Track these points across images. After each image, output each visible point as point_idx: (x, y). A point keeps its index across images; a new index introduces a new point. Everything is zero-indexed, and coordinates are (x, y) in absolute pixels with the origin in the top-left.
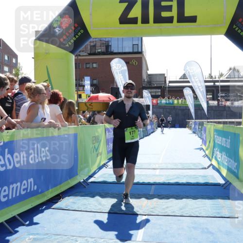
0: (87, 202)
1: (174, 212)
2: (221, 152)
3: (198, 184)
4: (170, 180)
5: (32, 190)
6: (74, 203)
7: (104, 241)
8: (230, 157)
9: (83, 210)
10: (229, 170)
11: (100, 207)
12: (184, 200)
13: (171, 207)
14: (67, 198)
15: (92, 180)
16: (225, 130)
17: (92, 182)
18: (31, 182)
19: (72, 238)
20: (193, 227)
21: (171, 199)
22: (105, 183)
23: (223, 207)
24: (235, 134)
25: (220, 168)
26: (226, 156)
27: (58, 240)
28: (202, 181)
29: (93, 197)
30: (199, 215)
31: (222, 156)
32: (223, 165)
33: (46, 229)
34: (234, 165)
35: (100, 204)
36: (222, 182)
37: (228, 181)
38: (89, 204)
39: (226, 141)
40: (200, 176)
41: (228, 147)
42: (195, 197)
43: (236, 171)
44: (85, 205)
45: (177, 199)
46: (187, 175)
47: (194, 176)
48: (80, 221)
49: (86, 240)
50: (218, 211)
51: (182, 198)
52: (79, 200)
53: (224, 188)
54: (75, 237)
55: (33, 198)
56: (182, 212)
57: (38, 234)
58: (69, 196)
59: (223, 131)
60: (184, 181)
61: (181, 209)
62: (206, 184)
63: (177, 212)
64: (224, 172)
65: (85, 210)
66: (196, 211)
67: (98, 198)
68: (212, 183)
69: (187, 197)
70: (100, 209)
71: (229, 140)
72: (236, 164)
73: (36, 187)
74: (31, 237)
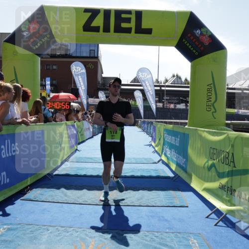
0: (54, 194)
1: (133, 202)
2: (170, 149)
3: (150, 177)
4: (127, 173)
5: (5, 182)
6: (42, 194)
7: (73, 230)
8: (179, 153)
9: (51, 201)
10: (178, 165)
11: (66, 198)
12: (141, 191)
13: (130, 198)
14: (34, 190)
15: (56, 173)
16: (174, 130)
17: (56, 175)
18: (4, 175)
19: (44, 227)
20: (151, 216)
21: (129, 191)
22: (67, 175)
23: (175, 197)
24: (184, 134)
25: (169, 163)
26: (175, 152)
27: (30, 230)
28: (154, 174)
29: (59, 188)
30: (155, 205)
31: (171, 152)
32: (173, 161)
33: (18, 219)
34: (182, 161)
35: (66, 195)
36: (171, 175)
37: (177, 174)
38: (56, 195)
39: (175, 140)
40: (152, 170)
41: (178, 145)
42: (150, 189)
43: (184, 166)
44: (52, 196)
45: (134, 190)
46: (141, 169)
47: (147, 169)
48: (49, 211)
49: (57, 229)
50: (171, 201)
51: (138, 190)
52: (46, 191)
53: (174, 181)
54: (46, 227)
55: (6, 190)
56: (141, 202)
57: (11, 224)
58: (36, 188)
59: (173, 131)
60: (139, 174)
61: (138, 200)
62: (158, 177)
63: (135, 202)
64: (174, 167)
65: (52, 201)
66: (152, 202)
67: (63, 190)
68: (163, 176)
69: (143, 189)
70: (66, 200)
71: (179, 139)
72: (185, 160)
73: (8, 180)
74: (5, 227)
